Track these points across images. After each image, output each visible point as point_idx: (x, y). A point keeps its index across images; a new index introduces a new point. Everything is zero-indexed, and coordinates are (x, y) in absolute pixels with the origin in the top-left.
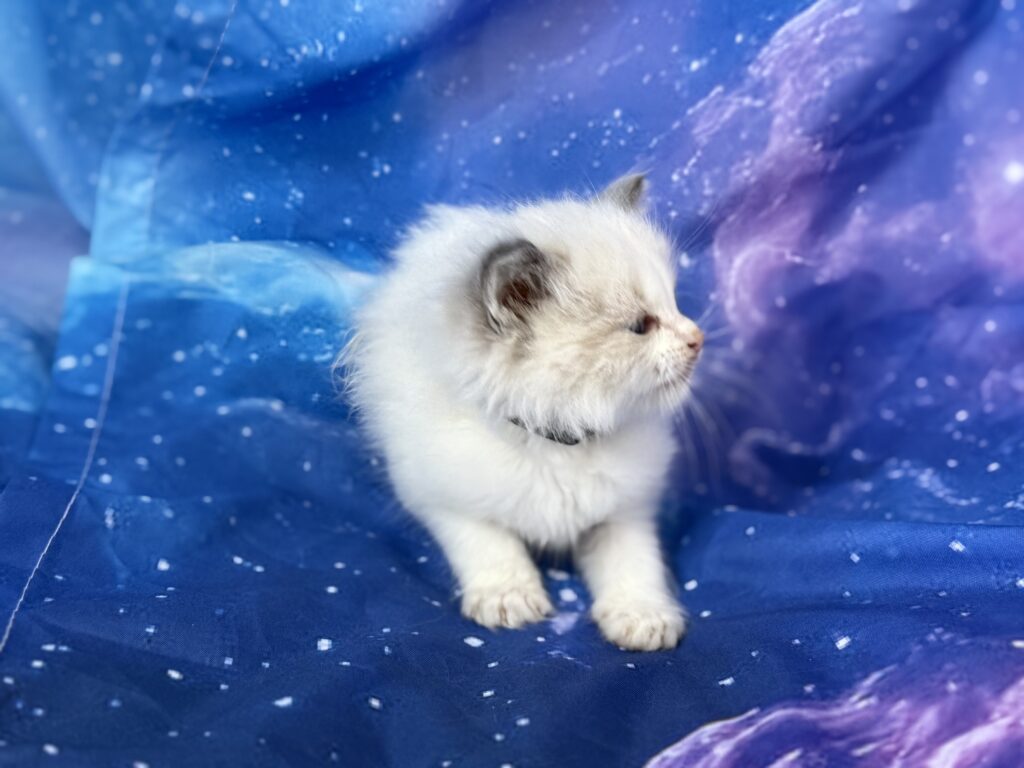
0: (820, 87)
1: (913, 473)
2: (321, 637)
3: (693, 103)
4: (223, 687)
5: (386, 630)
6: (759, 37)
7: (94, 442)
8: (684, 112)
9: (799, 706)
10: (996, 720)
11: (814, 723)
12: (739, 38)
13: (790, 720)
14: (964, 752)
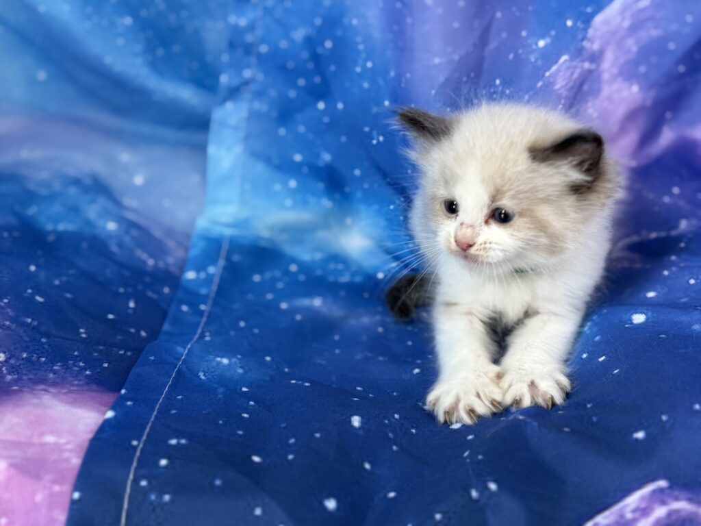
0: (629, 51)
3: (549, 68)
6: (583, 22)
8: (543, 75)
12: (569, 23)
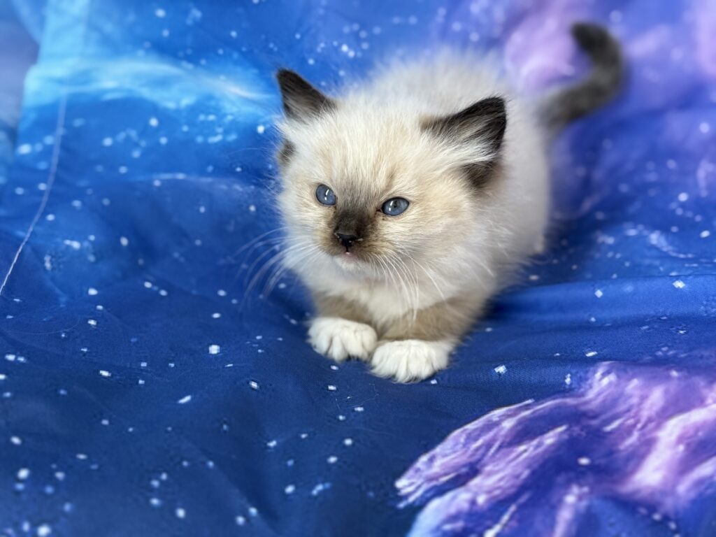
1: (646, 233)
2: (211, 344)
4: (141, 382)
5: (259, 338)
7: (45, 199)
9: (565, 397)
10: (710, 405)
11: (576, 407)
13: (558, 407)
14: (685, 427)
